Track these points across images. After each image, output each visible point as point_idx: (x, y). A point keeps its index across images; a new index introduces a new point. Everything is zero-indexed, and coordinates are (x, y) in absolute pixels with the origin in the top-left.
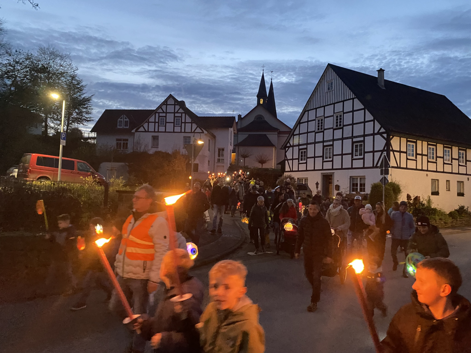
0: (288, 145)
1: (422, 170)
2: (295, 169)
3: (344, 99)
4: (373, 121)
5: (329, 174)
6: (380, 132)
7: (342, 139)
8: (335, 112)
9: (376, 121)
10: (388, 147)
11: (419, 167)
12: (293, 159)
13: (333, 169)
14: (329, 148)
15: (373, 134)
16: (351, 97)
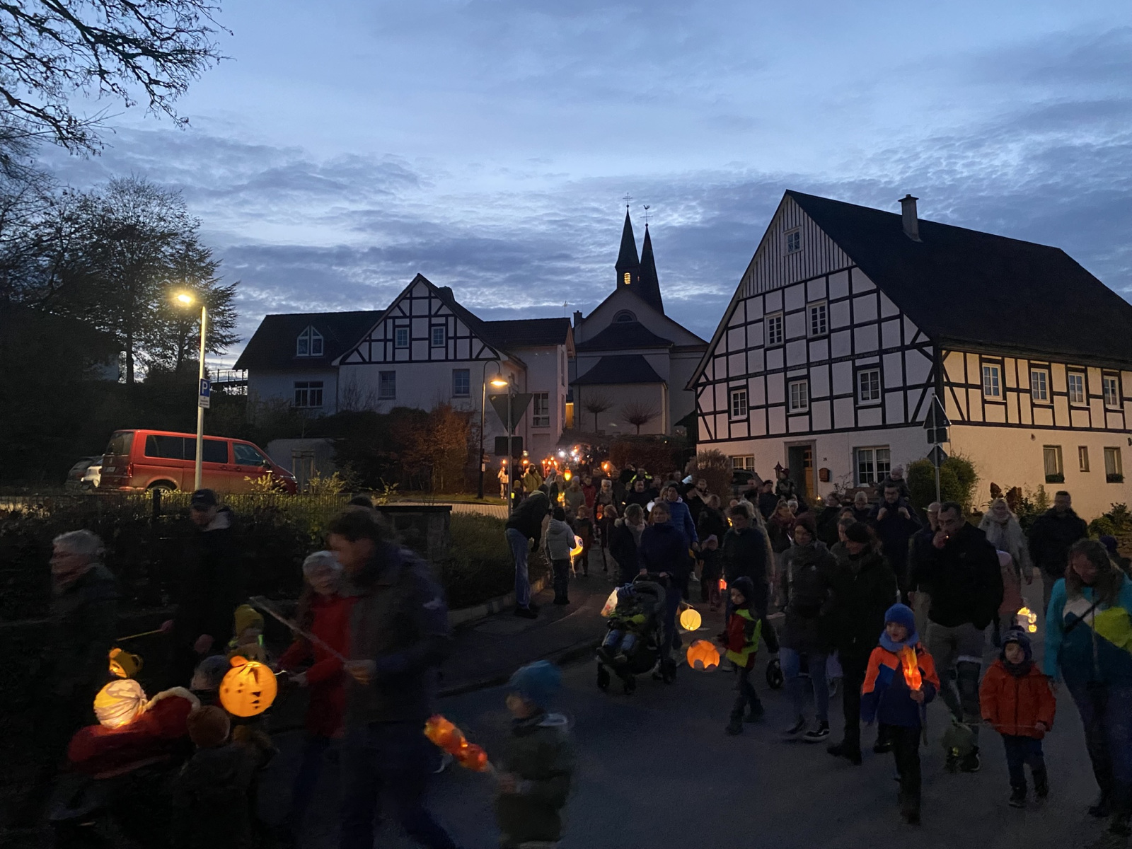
0: (703, 380)
1: (1020, 425)
2: (722, 434)
3: (828, 271)
4: (900, 317)
5: (804, 444)
6: (917, 342)
7: (831, 361)
8: (809, 301)
9: (905, 317)
10: (938, 379)
11: (1013, 419)
12: (715, 413)
13: (811, 432)
14: (800, 384)
15: (903, 348)
16: (845, 266)
